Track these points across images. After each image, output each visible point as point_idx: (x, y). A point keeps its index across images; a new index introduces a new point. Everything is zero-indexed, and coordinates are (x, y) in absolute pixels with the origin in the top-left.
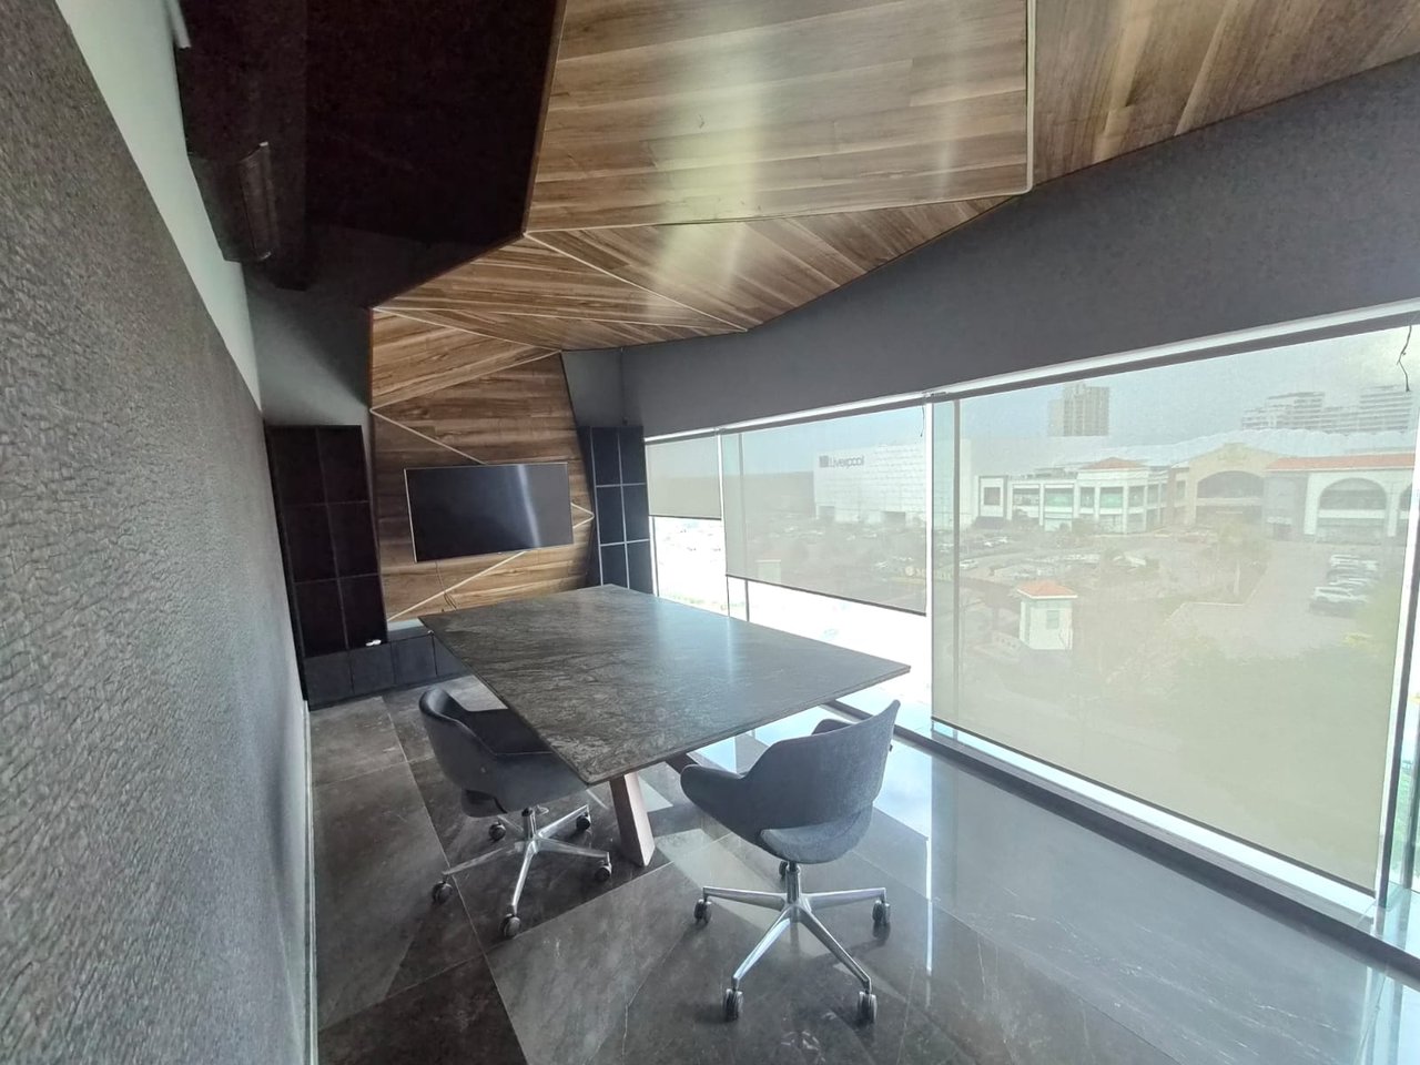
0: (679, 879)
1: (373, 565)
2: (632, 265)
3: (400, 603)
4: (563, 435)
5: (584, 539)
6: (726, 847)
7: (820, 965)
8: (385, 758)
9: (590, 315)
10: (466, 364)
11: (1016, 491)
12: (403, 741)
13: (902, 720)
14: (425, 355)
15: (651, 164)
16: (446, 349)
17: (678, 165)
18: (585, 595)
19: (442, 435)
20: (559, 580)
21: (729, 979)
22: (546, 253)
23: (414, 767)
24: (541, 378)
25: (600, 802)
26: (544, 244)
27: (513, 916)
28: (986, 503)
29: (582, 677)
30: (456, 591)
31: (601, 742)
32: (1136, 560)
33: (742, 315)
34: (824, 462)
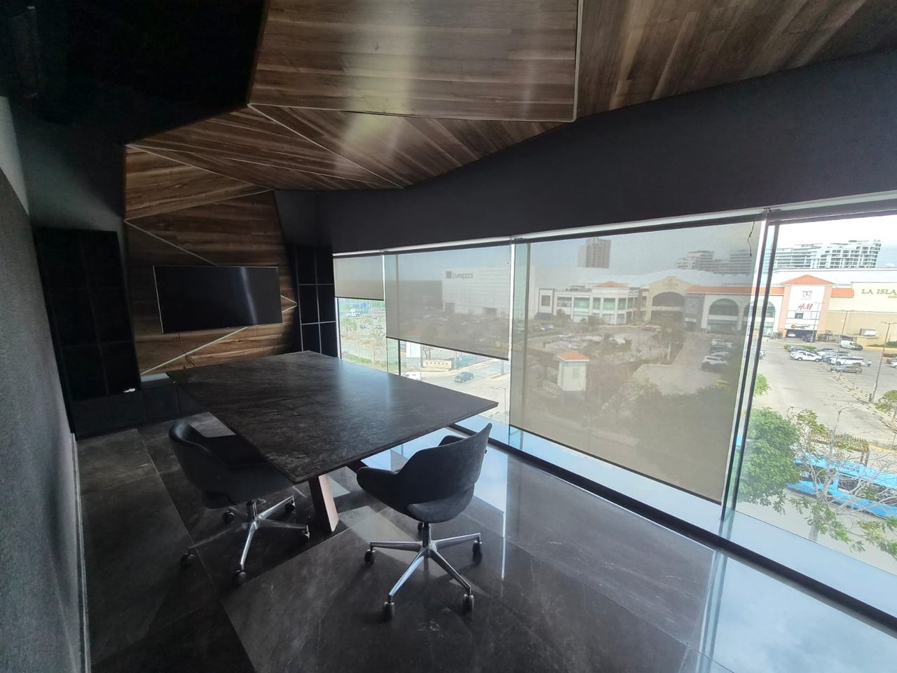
0: (354, 538)
1: (129, 336)
2: (326, 136)
3: (151, 362)
4: (275, 248)
5: (289, 320)
6: (384, 516)
7: (442, 581)
8: (140, 472)
9: (296, 167)
10: (202, 193)
11: (559, 298)
12: (154, 459)
13: (493, 435)
14: (168, 183)
15: (341, 69)
16: (186, 181)
17: (360, 72)
18: (290, 358)
19: (183, 243)
20: (271, 347)
21: (386, 596)
22: (264, 120)
23: (164, 477)
24: (259, 206)
25: (301, 493)
26: (263, 114)
27: (241, 572)
28: (542, 305)
29: (290, 412)
30: (194, 354)
31: (304, 455)
32: (620, 340)
33: (401, 178)
34: (449, 275)
